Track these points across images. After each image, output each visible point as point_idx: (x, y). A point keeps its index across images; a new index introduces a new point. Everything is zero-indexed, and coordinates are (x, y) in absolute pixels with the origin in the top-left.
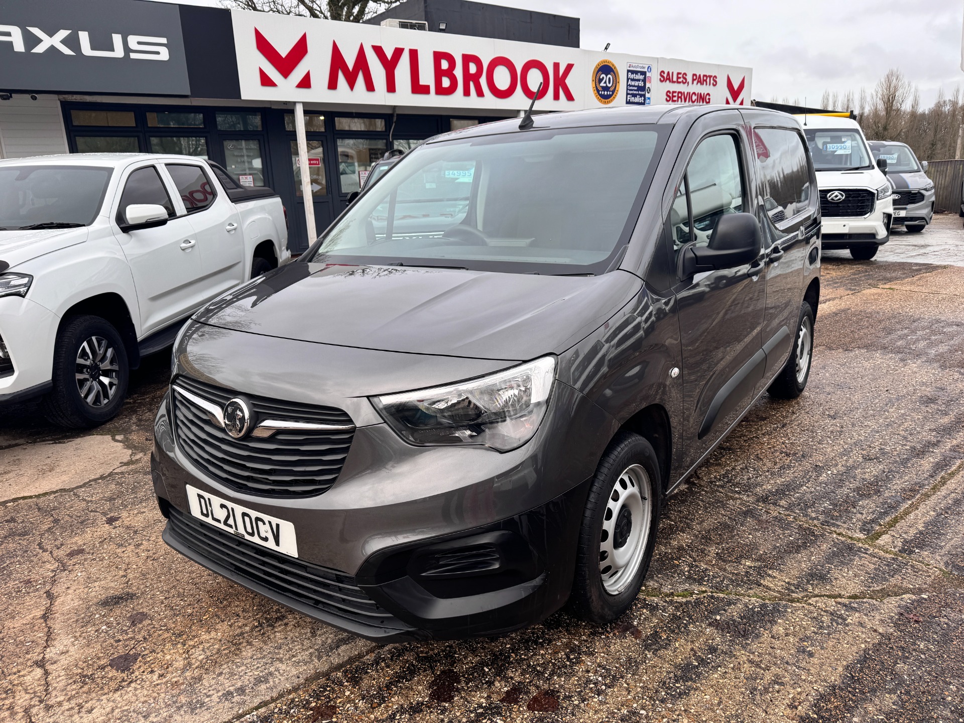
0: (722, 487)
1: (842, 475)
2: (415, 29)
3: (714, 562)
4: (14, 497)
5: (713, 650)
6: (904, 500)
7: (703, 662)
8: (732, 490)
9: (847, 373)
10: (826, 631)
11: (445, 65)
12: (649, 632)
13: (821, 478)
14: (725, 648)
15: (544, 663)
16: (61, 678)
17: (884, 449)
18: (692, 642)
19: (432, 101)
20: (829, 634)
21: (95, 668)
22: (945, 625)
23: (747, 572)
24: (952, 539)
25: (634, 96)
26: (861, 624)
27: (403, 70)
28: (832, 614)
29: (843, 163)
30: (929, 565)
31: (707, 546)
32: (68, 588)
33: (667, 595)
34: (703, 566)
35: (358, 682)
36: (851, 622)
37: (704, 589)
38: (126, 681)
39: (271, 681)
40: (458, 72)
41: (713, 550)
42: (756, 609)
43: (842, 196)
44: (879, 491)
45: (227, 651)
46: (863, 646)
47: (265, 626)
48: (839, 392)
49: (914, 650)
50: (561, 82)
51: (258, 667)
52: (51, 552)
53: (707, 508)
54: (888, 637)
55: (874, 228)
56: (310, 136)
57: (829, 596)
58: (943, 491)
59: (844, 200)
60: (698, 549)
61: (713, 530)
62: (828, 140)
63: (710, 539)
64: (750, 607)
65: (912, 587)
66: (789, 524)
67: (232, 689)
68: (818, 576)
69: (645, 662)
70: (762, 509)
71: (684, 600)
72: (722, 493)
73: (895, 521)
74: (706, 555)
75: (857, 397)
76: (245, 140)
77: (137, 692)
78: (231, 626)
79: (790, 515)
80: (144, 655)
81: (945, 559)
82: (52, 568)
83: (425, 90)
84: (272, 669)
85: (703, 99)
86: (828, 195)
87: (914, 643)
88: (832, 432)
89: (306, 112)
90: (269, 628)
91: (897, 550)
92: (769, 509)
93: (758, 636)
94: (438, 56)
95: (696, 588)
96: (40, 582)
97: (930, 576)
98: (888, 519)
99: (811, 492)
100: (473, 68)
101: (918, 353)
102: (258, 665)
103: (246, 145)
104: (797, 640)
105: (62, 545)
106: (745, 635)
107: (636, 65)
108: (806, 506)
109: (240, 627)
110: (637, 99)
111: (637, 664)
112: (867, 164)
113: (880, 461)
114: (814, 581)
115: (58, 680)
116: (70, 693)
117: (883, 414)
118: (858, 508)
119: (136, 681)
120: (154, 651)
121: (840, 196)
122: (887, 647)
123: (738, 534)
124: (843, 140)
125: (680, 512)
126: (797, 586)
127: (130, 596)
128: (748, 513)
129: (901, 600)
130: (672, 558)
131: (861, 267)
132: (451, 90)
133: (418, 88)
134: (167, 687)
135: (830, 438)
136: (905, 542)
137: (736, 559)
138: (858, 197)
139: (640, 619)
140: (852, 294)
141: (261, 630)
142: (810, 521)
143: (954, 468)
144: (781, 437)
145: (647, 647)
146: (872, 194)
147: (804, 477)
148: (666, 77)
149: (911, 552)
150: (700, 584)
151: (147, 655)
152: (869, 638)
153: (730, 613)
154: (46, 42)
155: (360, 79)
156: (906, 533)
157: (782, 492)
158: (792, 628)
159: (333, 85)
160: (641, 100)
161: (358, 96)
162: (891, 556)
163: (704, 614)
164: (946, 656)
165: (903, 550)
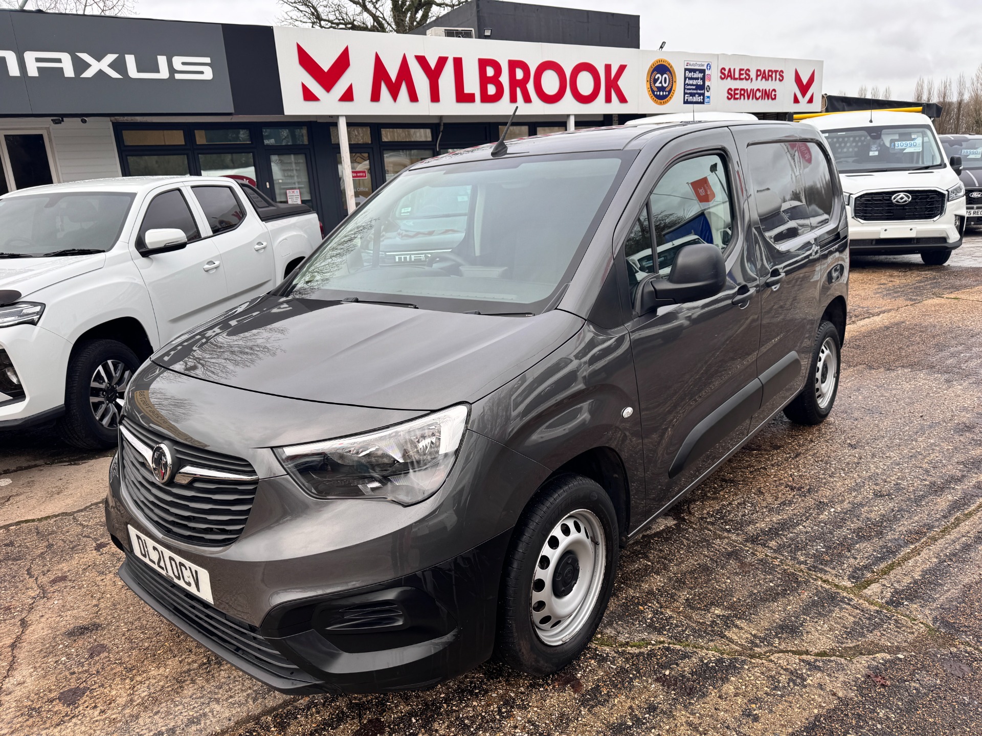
0: (712, 524)
1: (846, 513)
2: (460, 37)
3: (681, 609)
4: (17, 520)
5: (652, 708)
6: (907, 543)
7: (638, 722)
8: (722, 528)
9: (882, 396)
10: (779, 693)
11: (490, 72)
12: (590, 686)
13: (821, 516)
14: (664, 707)
15: (473, 716)
16: (10, 710)
17: (900, 484)
18: (633, 699)
19: (478, 109)
20: (782, 696)
21: (44, 701)
22: (914, 691)
23: (713, 622)
24: (949, 590)
25: (692, 95)
26: (821, 686)
27: (447, 80)
28: (792, 673)
29: (915, 161)
30: (915, 620)
31: (679, 590)
32: (42, 616)
33: (622, 645)
34: (669, 612)
35: (285, 727)
36: (811, 683)
37: (662, 639)
38: (69, 715)
39: (202, 722)
40: (505, 79)
41: (684, 595)
42: (711, 664)
43: (909, 198)
44: (881, 533)
45: (170, 689)
46: (816, 711)
47: (212, 663)
48: (867, 418)
49: (871, 719)
50: (613, 85)
51: (194, 707)
52: (37, 579)
53: (690, 548)
54: (844, 702)
55: (944, 231)
56: (354, 149)
57: (794, 653)
58: (954, 534)
59: (910, 202)
60: (668, 594)
61: (690, 572)
62: (897, 137)
63: (684, 583)
64: (705, 661)
65: (889, 644)
66: (773, 568)
67: (164, 729)
68: (790, 629)
69: (577, 719)
70: (748, 551)
71: (637, 651)
72: (710, 531)
73: (891, 567)
74: (675, 600)
75: (887, 423)
76: (294, 154)
77: (75, 728)
78: (180, 662)
79: (776, 558)
80: (92, 689)
81: (935, 613)
82: (33, 595)
83: (470, 98)
84: (207, 710)
85: (768, 95)
86: (893, 197)
87: (874, 710)
88: (848, 463)
89: (349, 125)
90: (216, 666)
91: (884, 601)
92: (756, 551)
93: (704, 695)
94: (483, 64)
95: (654, 638)
96: (18, 609)
97: (913, 633)
98: (882, 566)
99: (807, 532)
100: (519, 74)
101: (967, 373)
102: (196, 705)
103: (295, 159)
104: (745, 701)
105: (48, 571)
106: (691, 692)
107: (694, 63)
108: (798, 549)
109: (189, 664)
110: (696, 99)
111: (569, 721)
112: (938, 162)
113: (892, 498)
114: (783, 634)
115: (7, 712)
116: (14, 726)
117: (910, 444)
118: (853, 551)
119: (78, 716)
120: (102, 685)
121: (906, 198)
122: (842, 713)
123: (715, 578)
124: (913, 137)
125: (661, 551)
126: (762, 640)
127: (96, 627)
128: (734, 554)
129: (873, 659)
130: (638, 604)
131: (929, 274)
132: (497, 97)
133: (463, 97)
134: (105, 724)
135: (844, 470)
136: (896, 592)
137: (705, 606)
138: (926, 198)
139: (585, 671)
140: (911, 305)
141: (207, 667)
142: (797, 566)
143: (973, 507)
144: (791, 468)
145: (584, 703)
146: (942, 195)
147: (804, 515)
148: (726, 74)
149: (898, 604)
150: (660, 633)
151: (95, 689)
152: (824, 702)
153: (682, 668)
154: (95, 67)
155: (404, 90)
156: (899, 582)
157: (773, 532)
158: (744, 687)
159: (375, 97)
160: (700, 99)
161: (402, 107)
162: (875, 608)
163: (654, 667)
164: (905, 727)
165: (890, 602)
